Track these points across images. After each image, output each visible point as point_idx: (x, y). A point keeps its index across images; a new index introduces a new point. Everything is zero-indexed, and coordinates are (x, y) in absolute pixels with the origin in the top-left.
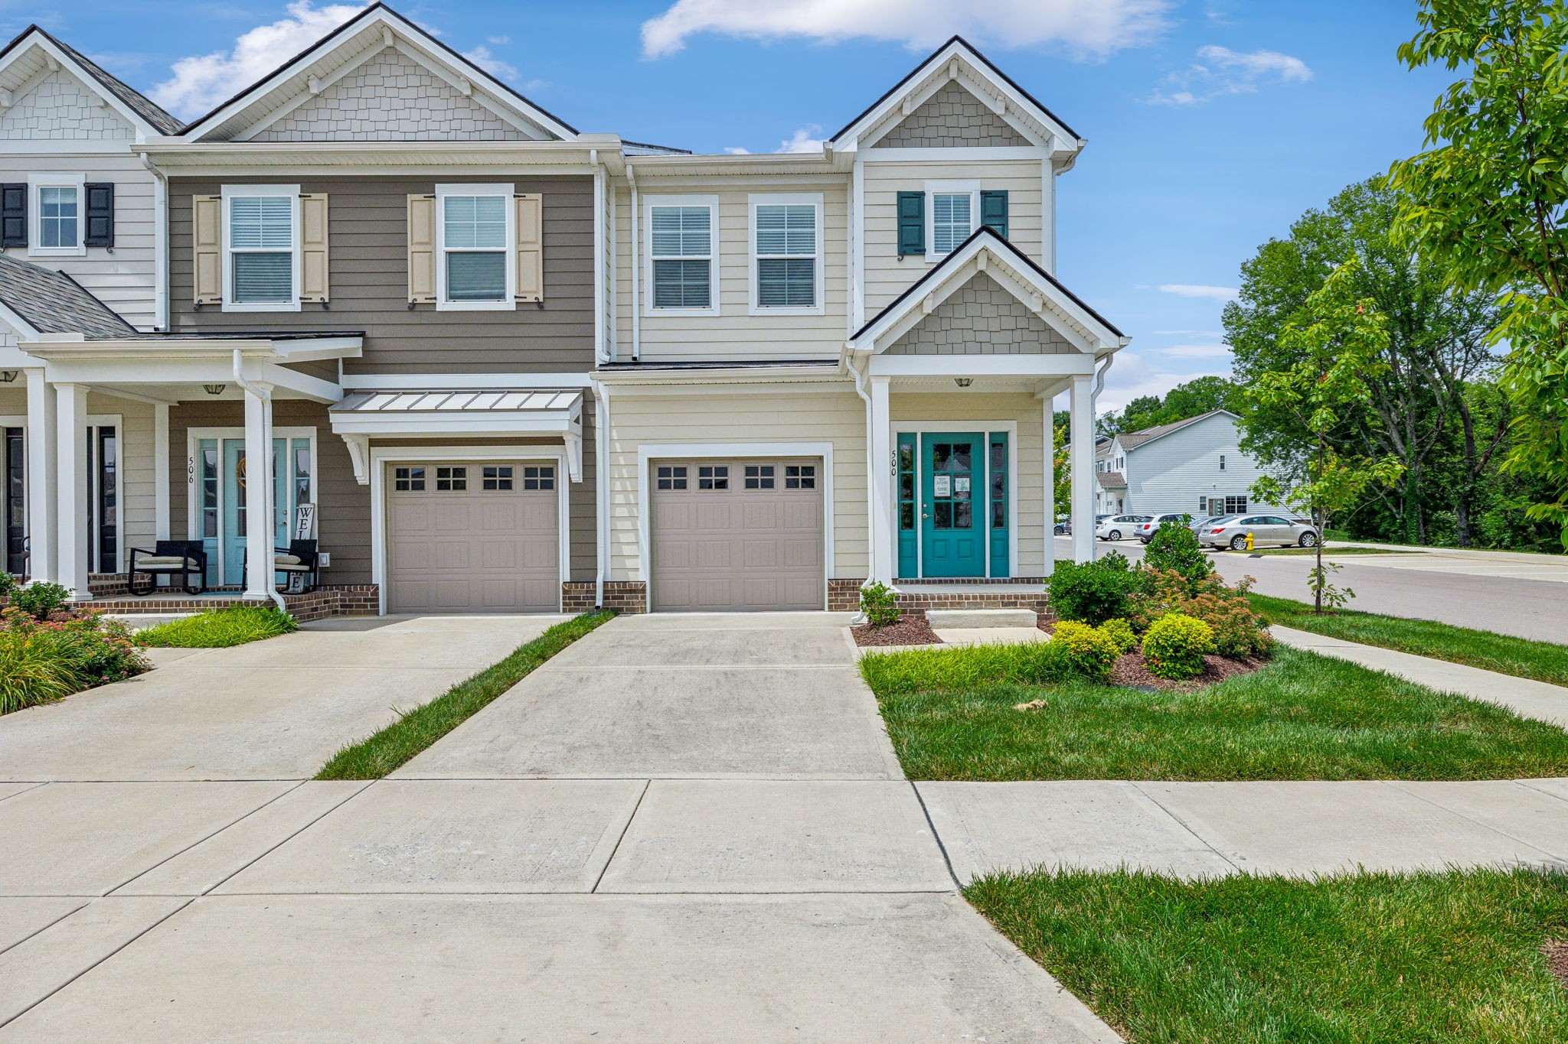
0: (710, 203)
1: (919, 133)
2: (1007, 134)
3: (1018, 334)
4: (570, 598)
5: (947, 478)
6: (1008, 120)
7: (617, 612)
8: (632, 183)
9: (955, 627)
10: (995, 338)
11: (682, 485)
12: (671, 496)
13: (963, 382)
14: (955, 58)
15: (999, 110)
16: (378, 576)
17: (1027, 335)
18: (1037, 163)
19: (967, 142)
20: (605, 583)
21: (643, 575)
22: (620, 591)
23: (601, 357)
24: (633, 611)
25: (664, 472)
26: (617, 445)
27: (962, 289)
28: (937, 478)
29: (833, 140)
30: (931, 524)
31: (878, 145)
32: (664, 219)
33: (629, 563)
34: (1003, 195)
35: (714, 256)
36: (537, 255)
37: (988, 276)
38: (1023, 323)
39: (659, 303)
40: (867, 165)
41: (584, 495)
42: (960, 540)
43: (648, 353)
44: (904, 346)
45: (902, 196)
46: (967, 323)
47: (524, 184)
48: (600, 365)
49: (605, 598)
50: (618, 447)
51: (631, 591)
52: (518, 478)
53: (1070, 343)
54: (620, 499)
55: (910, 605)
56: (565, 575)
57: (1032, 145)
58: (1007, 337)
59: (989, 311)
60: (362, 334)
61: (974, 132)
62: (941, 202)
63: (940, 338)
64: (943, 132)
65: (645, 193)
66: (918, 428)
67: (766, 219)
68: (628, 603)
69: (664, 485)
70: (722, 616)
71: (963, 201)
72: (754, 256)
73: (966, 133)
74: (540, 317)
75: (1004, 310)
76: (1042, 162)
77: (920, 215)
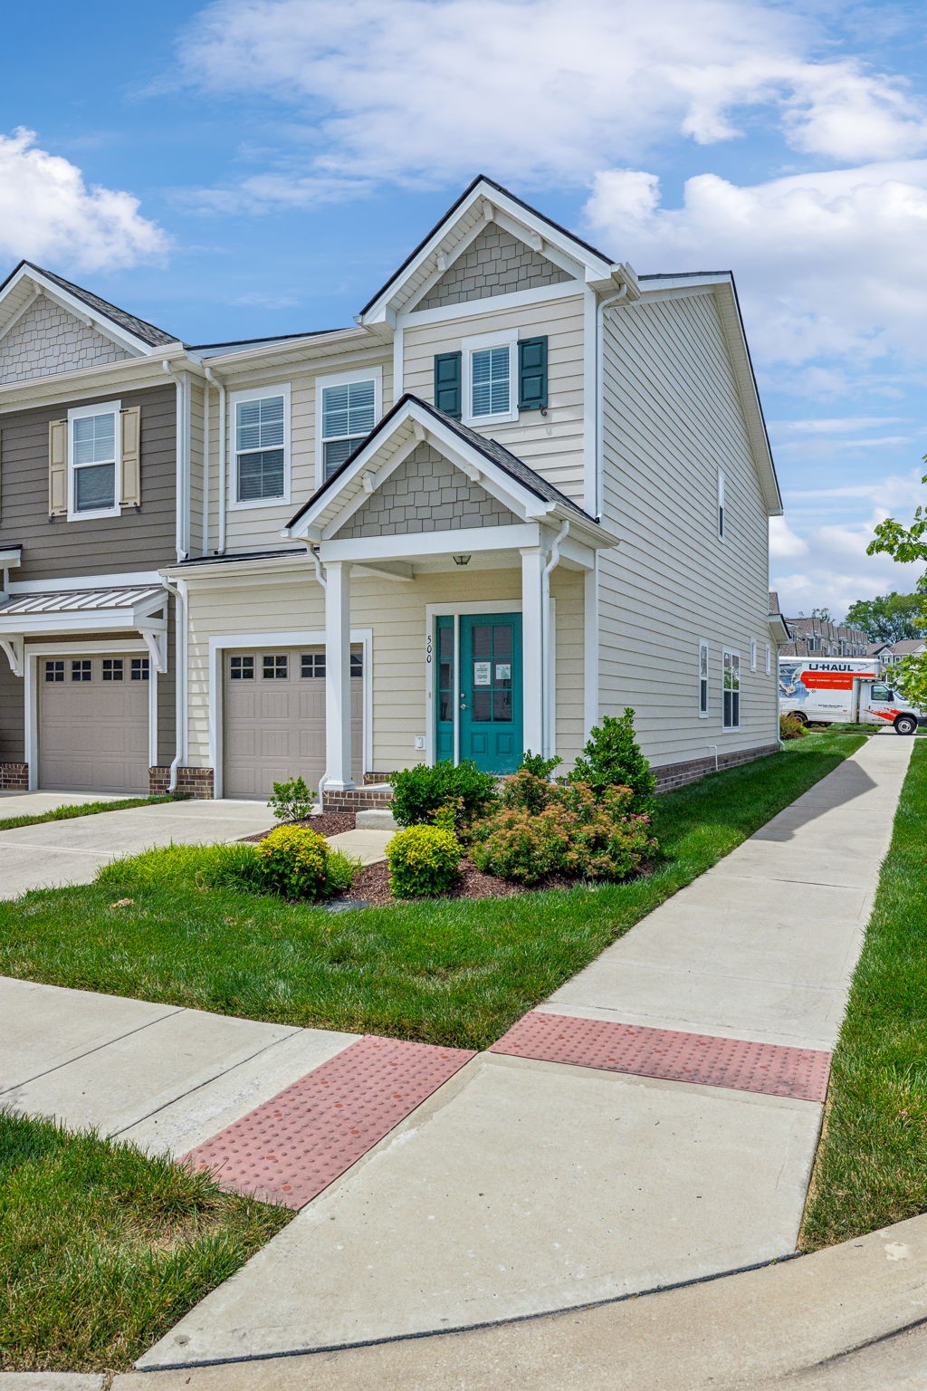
0: (283, 391)
1: (457, 288)
2: (547, 271)
3: (459, 506)
4: (155, 782)
5: (488, 665)
6: (548, 255)
7: (187, 797)
8: (216, 383)
9: (378, 828)
10: (437, 513)
11: (249, 675)
12: (240, 685)
13: (462, 560)
14: (483, 199)
15: (537, 247)
16: (30, 756)
17: (468, 507)
18: (579, 298)
19: (506, 288)
20: (179, 769)
21: (211, 761)
22: (192, 777)
23: (181, 555)
24: (202, 796)
25: (235, 662)
26: (194, 637)
27: (405, 463)
28: (477, 665)
29: (364, 312)
30: (468, 715)
31: (418, 308)
32: (248, 413)
33: (203, 751)
34: (542, 343)
35: (286, 446)
36: (135, 463)
38: (463, 495)
39: (244, 494)
40: (406, 331)
41: (167, 683)
43: (235, 545)
44: (350, 530)
45: (439, 360)
46: (409, 500)
47: (127, 398)
48: (182, 562)
49: (180, 782)
50: (194, 639)
51: (200, 777)
53: (512, 513)
54: (195, 688)
56: (153, 761)
57: (574, 279)
58: (447, 511)
59: (431, 484)
60: (19, 547)
61: (512, 277)
62: (479, 359)
63: (384, 518)
64: (481, 281)
65: (233, 391)
66: (455, 610)
67: (332, 399)
68: (197, 789)
69: (236, 675)
70: (256, 805)
71: (501, 356)
72: (320, 439)
73: (504, 279)
74: (139, 520)
75: (445, 482)
76: (585, 296)
77: (456, 378)
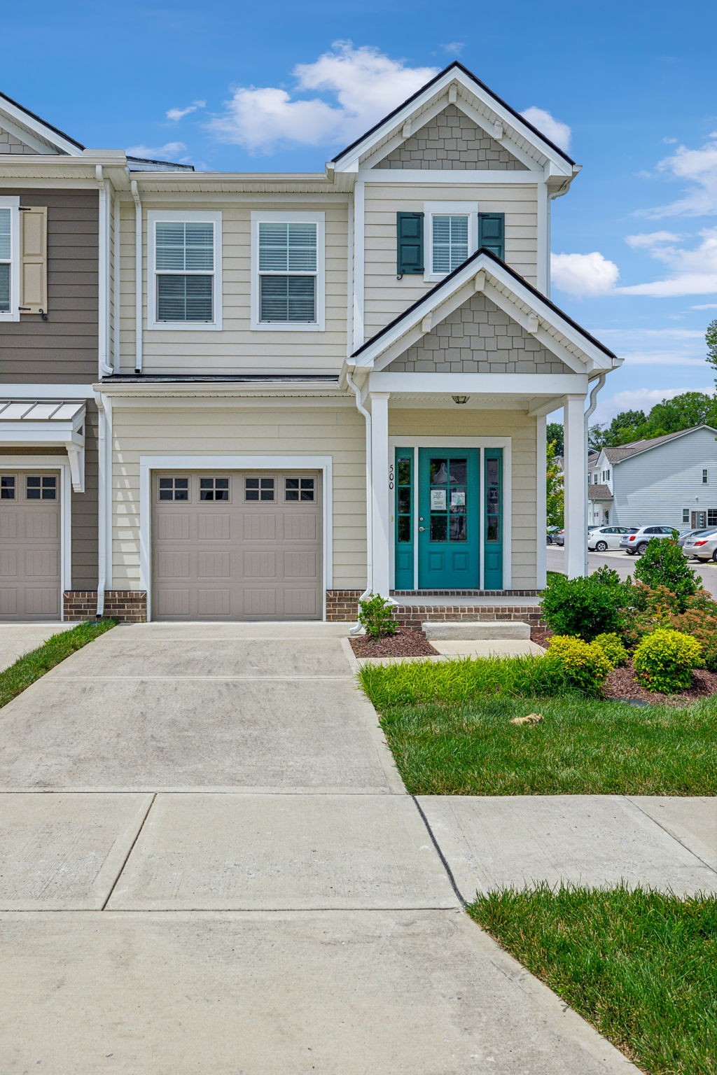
0: (214, 219)
1: (419, 155)
2: (504, 158)
3: (513, 354)
4: (71, 607)
5: (443, 493)
6: (506, 144)
7: (118, 621)
8: (137, 198)
9: (450, 639)
10: (493, 357)
11: (182, 496)
12: (173, 506)
13: (460, 399)
14: (455, 83)
15: (497, 136)
17: (523, 355)
18: (533, 187)
19: (465, 165)
20: (106, 592)
21: (144, 585)
22: (121, 600)
23: (104, 368)
24: (134, 620)
25: (165, 483)
26: (120, 456)
27: (460, 309)
28: (433, 493)
29: (335, 160)
30: (427, 536)
31: (379, 166)
32: (168, 235)
33: (131, 573)
34: (500, 218)
35: (216, 272)
36: (41, 268)
37: (485, 297)
38: (518, 343)
39: (163, 315)
40: (368, 185)
41: (86, 505)
42: (455, 553)
43: (151, 366)
44: (403, 364)
45: (402, 217)
46: (464, 343)
47: (29, 197)
48: (104, 377)
49: (106, 607)
50: (120, 458)
51: (131, 600)
52: (21, 488)
53: (564, 364)
54: (122, 509)
55: (407, 617)
56: (66, 584)
57: (529, 170)
58: (503, 356)
59: (487, 331)
61: (472, 156)
62: (440, 223)
63: (439, 356)
64: (442, 154)
65: (150, 208)
66: (416, 443)
67: (267, 236)
68: (129, 612)
69: (165, 496)
70: (222, 626)
71: (460, 224)
72: (256, 272)
73: (464, 157)
74: (43, 328)
75: (500, 331)
76: (538, 186)
77: (419, 235)
